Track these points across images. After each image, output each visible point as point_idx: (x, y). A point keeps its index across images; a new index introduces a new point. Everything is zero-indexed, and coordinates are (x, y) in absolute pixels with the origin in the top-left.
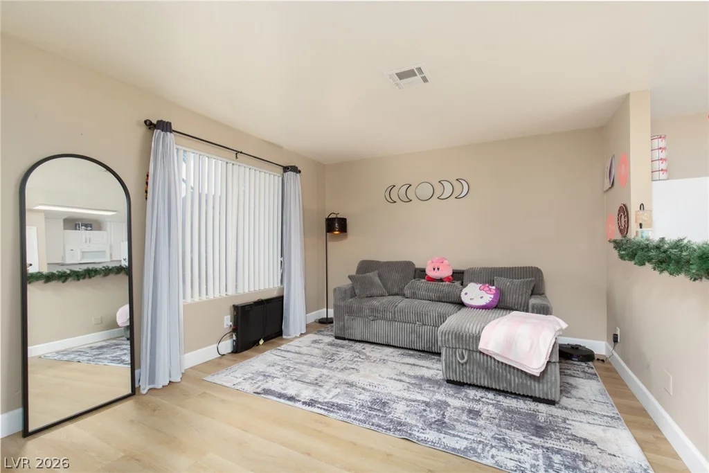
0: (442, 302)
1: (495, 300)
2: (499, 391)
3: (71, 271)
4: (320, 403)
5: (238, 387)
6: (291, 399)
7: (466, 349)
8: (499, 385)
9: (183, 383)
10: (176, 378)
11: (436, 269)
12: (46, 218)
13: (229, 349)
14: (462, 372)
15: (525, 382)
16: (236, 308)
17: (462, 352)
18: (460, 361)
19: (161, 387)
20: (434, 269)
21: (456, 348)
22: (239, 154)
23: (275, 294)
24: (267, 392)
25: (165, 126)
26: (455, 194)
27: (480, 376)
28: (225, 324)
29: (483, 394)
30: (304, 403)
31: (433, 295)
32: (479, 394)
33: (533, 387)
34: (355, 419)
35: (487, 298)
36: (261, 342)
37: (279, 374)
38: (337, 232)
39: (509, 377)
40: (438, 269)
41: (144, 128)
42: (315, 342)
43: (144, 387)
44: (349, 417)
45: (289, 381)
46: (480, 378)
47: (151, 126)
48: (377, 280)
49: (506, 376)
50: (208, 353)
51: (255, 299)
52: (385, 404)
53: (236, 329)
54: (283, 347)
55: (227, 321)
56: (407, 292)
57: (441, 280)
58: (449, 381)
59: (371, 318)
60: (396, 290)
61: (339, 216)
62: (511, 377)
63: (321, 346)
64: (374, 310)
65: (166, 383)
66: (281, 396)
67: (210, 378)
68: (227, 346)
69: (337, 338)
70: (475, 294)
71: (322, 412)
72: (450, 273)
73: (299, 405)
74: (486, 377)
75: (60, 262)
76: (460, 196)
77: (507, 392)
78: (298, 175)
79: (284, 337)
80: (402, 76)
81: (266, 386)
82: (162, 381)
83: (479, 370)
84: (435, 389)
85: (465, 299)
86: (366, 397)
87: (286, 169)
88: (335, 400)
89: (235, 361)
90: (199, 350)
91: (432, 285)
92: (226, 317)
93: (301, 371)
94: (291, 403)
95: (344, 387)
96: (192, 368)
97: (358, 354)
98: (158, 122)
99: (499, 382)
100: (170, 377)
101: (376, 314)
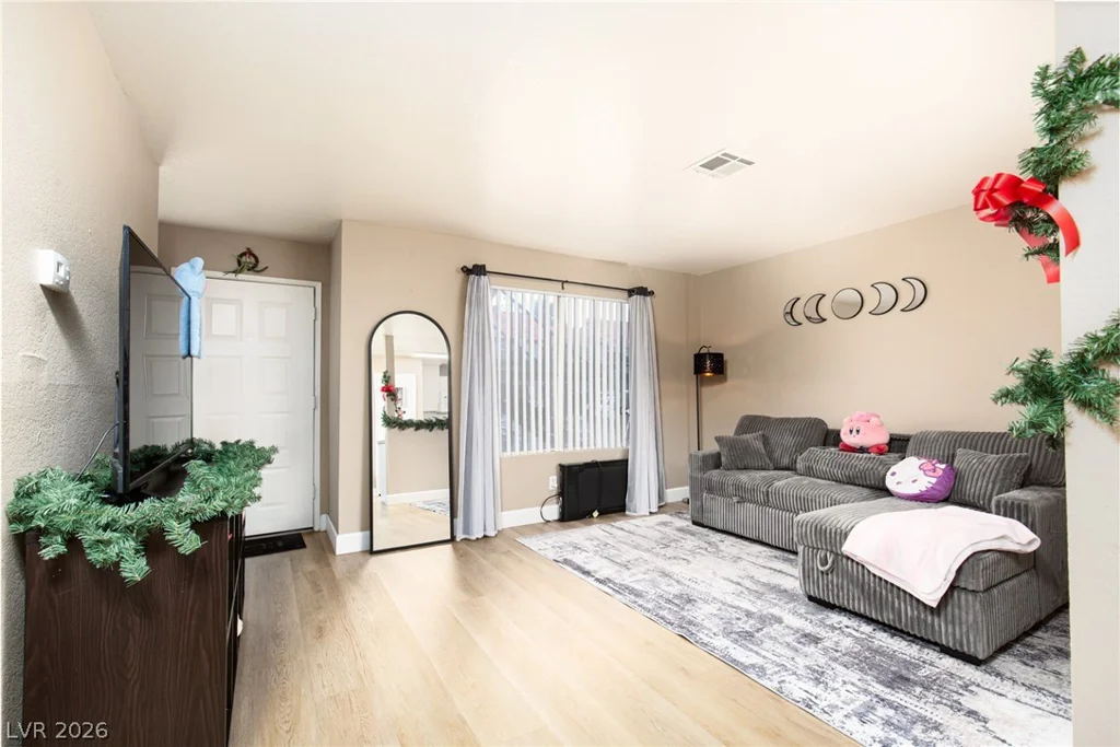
0: (855, 485)
1: (937, 487)
2: (883, 624)
3: (437, 419)
4: (615, 584)
5: (542, 553)
6: (587, 573)
7: (832, 552)
8: (882, 616)
9: (497, 540)
10: (491, 533)
11: (854, 431)
12: (424, 365)
13: (556, 517)
14: (828, 586)
15: (923, 616)
16: (562, 467)
17: (826, 556)
18: (821, 568)
19: (474, 538)
20: (851, 431)
21: (818, 549)
22: (565, 285)
23: (618, 456)
24: (566, 562)
25: (479, 270)
26: (902, 304)
27: (853, 596)
28: (551, 483)
29: (849, 623)
30: (597, 580)
31: (838, 473)
32: (844, 620)
33: (937, 628)
34: (640, 606)
35: (924, 483)
36: (596, 514)
37: (592, 548)
38: (708, 374)
39: (896, 605)
40: (858, 431)
41: (462, 275)
42: (665, 524)
43: (460, 536)
44: (635, 602)
45: (597, 557)
46: (853, 600)
47: (467, 271)
48: (759, 445)
49: (893, 603)
50: (531, 516)
51: (589, 460)
52: (689, 601)
53: (563, 492)
54: (618, 524)
55: (553, 483)
56: (800, 465)
57: (862, 450)
58: (811, 598)
59: (735, 499)
60: (786, 461)
61: (712, 351)
62: (900, 605)
63: (667, 529)
64: (739, 487)
65: (481, 536)
66: (578, 568)
67: (521, 540)
68: (553, 511)
69: (695, 523)
70: (909, 475)
71: (610, 591)
72: (885, 439)
73: (591, 580)
74: (862, 598)
75: (436, 409)
76: (910, 308)
77: (896, 629)
78: (648, 298)
79: (627, 513)
80: (712, 165)
81: (569, 557)
82: (477, 533)
83: (851, 587)
84: (781, 603)
85: (890, 483)
86: (675, 589)
87: (631, 292)
88: (632, 585)
89: (557, 529)
90: (517, 511)
91: (844, 457)
92: (551, 478)
93: (618, 550)
94: (583, 576)
95: (655, 575)
96: (512, 528)
97: (707, 545)
98: (474, 266)
99: (881, 609)
100: (485, 530)
101: (743, 495)
